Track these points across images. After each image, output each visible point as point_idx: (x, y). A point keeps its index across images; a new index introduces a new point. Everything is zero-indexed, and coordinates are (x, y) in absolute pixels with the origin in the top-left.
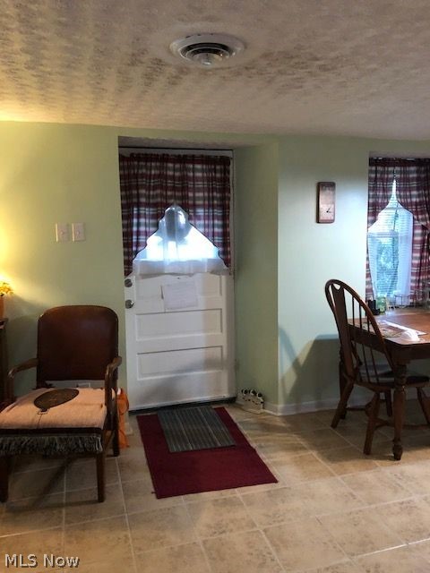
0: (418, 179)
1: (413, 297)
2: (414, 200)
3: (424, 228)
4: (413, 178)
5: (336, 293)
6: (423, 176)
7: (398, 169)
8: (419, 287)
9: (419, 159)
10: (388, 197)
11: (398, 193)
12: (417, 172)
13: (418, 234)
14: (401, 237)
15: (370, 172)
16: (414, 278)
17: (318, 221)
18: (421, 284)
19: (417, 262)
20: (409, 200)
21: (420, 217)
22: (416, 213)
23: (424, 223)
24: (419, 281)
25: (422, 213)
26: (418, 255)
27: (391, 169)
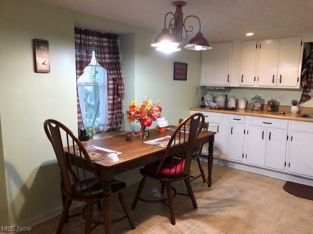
0: (109, 47)
1: (110, 124)
2: (107, 61)
3: (114, 80)
4: (106, 46)
5: (53, 129)
6: (111, 45)
7: (95, 38)
8: (113, 118)
9: (108, 34)
10: (90, 58)
11: (96, 55)
12: (108, 42)
13: (111, 84)
14: (101, 86)
15: (76, 38)
16: (110, 112)
17: (36, 71)
18: (114, 116)
19: (111, 102)
20: (104, 61)
21: (111, 72)
22: (108, 69)
23: (114, 77)
24: (113, 114)
25: (113, 70)
26: (111, 97)
27: (91, 38)
